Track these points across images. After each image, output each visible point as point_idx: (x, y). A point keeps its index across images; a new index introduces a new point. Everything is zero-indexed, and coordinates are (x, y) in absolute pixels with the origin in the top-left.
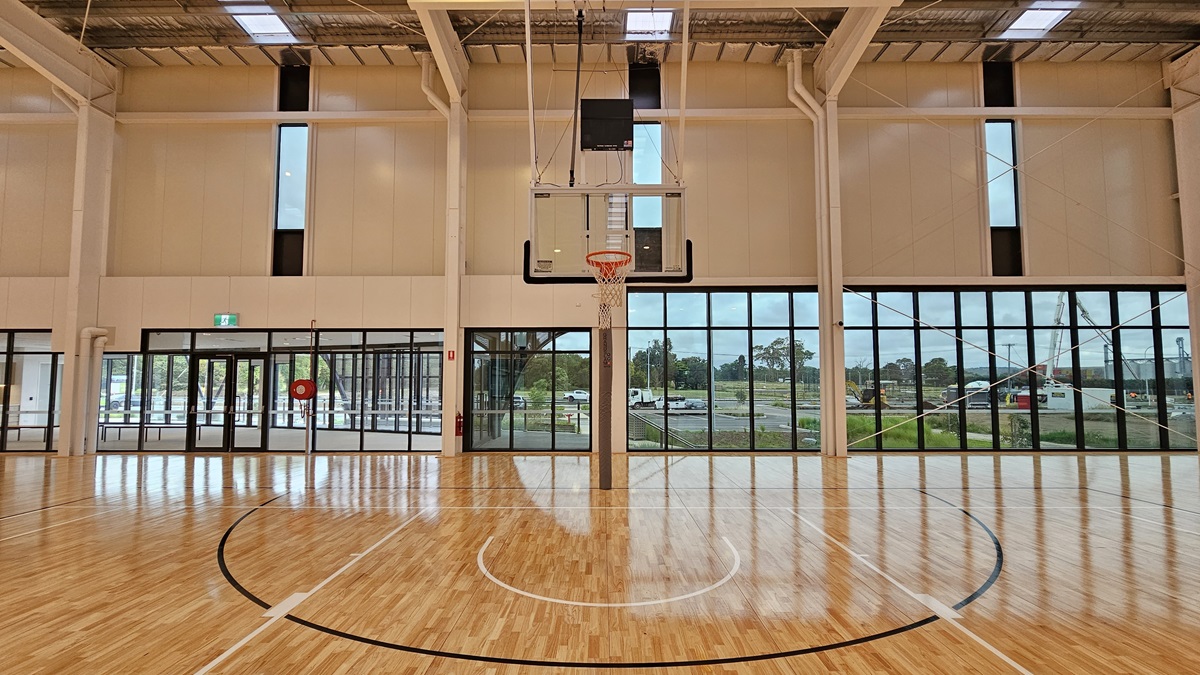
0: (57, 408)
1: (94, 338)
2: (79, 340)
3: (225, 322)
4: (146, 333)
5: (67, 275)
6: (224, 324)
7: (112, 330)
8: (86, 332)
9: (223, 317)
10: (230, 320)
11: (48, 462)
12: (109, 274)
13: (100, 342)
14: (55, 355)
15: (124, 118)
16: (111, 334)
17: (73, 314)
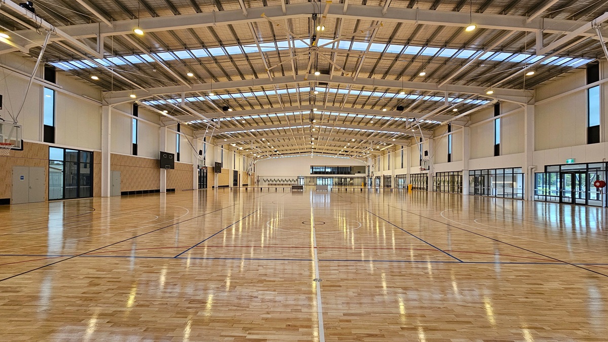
0: (524, 188)
1: (532, 169)
2: (528, 169)
3: (570, 162)
4: (546, 167)
5: (524, 152)
6: (570, 163)
7: (536, 166)
8: (530, 168)
9: (569, 160)
10: (572, 161)
11: (523, 202)
12: (535, 151)
13: (533, 170)
14: (523, 174)
15: (537, 104)
16: (536, 167)
17: (526, 163)
